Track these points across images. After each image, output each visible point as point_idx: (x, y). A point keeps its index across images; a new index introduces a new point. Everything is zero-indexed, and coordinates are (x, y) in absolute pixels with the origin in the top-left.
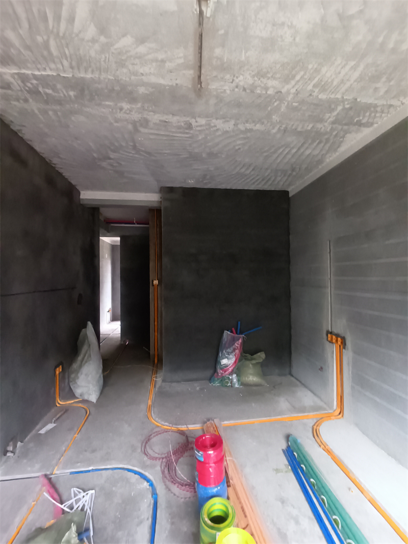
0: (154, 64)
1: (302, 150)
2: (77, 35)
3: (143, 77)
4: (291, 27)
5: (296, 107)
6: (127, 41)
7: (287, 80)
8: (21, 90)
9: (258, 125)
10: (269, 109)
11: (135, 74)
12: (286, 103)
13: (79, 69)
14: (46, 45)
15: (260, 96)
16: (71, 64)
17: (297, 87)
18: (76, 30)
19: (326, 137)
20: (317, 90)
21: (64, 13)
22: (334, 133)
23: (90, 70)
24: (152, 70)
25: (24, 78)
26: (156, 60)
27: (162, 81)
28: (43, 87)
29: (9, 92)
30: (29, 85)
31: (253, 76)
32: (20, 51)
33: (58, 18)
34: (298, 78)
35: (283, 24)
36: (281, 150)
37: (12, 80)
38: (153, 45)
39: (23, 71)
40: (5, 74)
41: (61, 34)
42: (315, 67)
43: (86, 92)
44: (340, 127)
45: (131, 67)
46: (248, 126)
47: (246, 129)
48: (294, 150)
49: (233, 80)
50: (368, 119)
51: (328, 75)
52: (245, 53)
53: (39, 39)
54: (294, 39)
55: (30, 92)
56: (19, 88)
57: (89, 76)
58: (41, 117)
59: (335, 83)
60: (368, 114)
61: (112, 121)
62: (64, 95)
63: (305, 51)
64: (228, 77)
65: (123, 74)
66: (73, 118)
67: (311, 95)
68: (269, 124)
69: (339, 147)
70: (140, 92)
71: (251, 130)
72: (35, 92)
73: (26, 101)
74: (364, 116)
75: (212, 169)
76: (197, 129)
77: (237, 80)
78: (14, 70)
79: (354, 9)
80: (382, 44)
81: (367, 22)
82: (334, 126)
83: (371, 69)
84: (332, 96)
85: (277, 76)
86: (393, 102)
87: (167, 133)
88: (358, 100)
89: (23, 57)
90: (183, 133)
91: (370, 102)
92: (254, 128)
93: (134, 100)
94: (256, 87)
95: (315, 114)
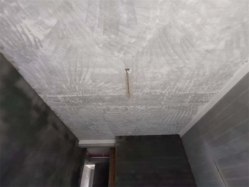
0: (112, 89)
1: (179, 115)
2: (85, 84)
3: (107, 94)
4: (160, 73)
5: (170, 98)
6: (102, 83)
7: (163, 89)
8: (63, 102)
9: (156, 106)
10: (159, 99)
11: (105, 93)
12: (166, 97)
13: (85, 93)
14: (75, 87)
15: (154, 95)
16: (82, 92)
17: (168, 91)
18: (85, 82)
19: (189, 108)
20: (177, 91)
21: (82, 78)
22: (192, 106)
23: (89, 93)
24: (111, 91)
25: (65, 98)
26: (112, 88)
27: (114, 94)
28: (71, 100)
29: (59, 103)
30: (66, 100)
31: (150, 89)
32: (66, 90)
33: (80, 80)
34: (168, 88)
35: (157, 73)
36: (169, 115)
37: (61, 99)
38: (111, 84)
39: (65, 96)
40: (59, 97)
41: (80, 84)
42: (174, 84)
43: (87, 100)
44: (193, 104)
45: (103, 91)
46: (152, 107)
47: (151, 108)
48: (176, 115)
49: (142, 91)
50: (205, 100)
51: (180, 85)
52: (145, 82)
53: (73, 86)
54: (162, 76)
55: (66, 102)
56: (63, 101)
57: (88, 95)
58: (69, 111)
59: (184, 88)
60: (204, 98)
61: (95, 110)
62: (78, 102)
63: (168, 79)
64: (140, 90)
65: (100, 94)
66: (80, 110)
67: (175, 93)
68: (161, 105)
69: (196, 112)
70: (107, 99)
71: (153, 109)
72: (68, 102)
73: (64, 105)
74: (203, 99)
75: (139, 126)
76: (130, 110)
77: (144, 91)
78: (62, 96)
79: (182, 66)
80: (198, 74)
81: (188, 68)
82: (191, 104)
83: (197, 82)
84: (185, 93)
85: (159, 88)
86: (213, 92)
87: (117, 113)
88: (197, 93)
89: (66, 92)
90: (124, 112)
91: (203, 93)
92: (155, 108)
93: (104, 102)
94: (152, 93)
95: (180, 100)
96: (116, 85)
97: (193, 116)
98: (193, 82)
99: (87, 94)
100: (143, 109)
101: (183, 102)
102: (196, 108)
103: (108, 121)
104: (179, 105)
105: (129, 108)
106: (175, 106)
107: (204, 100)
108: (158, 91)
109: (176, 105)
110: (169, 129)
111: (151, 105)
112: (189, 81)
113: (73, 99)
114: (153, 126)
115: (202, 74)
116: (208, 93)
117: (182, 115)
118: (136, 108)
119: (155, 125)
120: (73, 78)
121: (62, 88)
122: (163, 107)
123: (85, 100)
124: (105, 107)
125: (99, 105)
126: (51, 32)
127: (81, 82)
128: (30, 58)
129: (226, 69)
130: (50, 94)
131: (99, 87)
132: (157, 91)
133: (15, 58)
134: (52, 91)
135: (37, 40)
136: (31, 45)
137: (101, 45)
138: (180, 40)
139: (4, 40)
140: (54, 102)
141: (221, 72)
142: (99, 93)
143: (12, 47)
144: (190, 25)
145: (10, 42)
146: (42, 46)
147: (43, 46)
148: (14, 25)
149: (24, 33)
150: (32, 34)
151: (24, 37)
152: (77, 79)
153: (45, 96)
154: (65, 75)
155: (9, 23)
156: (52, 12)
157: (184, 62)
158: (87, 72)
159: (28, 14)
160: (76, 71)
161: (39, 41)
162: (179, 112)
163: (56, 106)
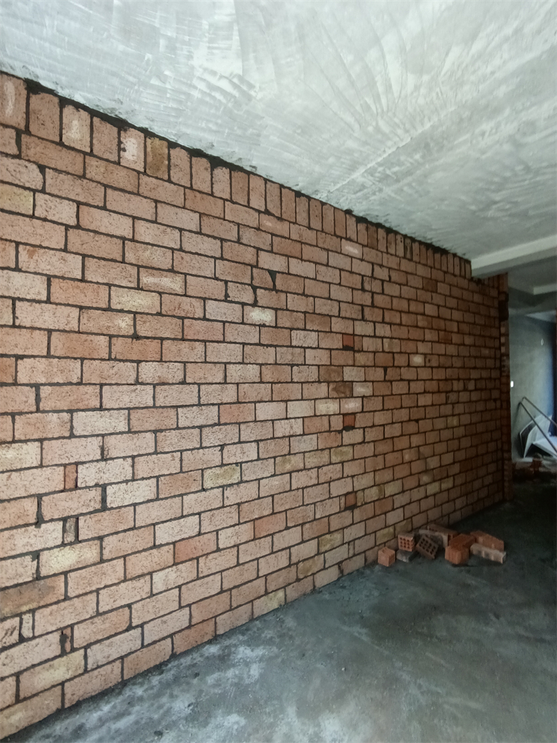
0: (505, 46)
2: (399, 97)
3: (495, 75)
8: (374, 183)
11: (482, 80)
13: (414, 127)
14: (378, 129)
16: (405, 129)
18: (396, 95)
21: (381, 89)
23: (426, 119)
25: (371, 172)
28: (390, 169)
29: (366, 190)
30: (377, 175)
32: (361, 152)
33: (377, 98)
37: (363, 180)
38: (491, 27)
40: (356, 178)
41: (385, 109)
43: (432, 145)
45: (472, 78)
53: (370, 129)
55: (381, 180)
56: (371, 183)
57: (428, 126)
58: (398, 198)
61: (478, 156)
62: (411, 163)
66: (429, 181)
70: (501, 95)
72: (385, 178)
73: (381, 190)
89: (364, 155)
93: (497, 111)
99: (422, 124)
113: (393, 164)
120: (358, 108)
121: (350, 152)
123: (427, 146)
125: (483, 134)
126: (240, 33)
127: (384, 101)
130: (335, 183)
134: (335, 172)
135: (236, 80)
136: (237, 104)
140: (354, 196)
146: (251, 86)
147: (252, 82)
148: (190, 86)
149: (211, 87)
150: (222, 77)
151: (218, 96)
152: (369, 101)
153: (329, 192)
154: (335, 114)
158: (383, 57)
159: (187, 38)
160: (352, 83)
161: (241, 78)
163: (364, 203)
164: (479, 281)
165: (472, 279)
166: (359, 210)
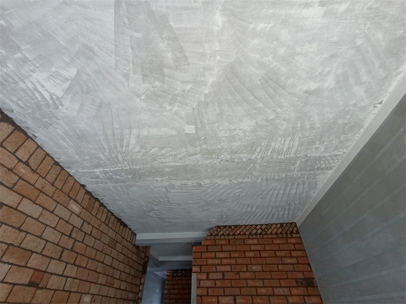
0: (171, 157)
2: (131, 151)
3: (166, 164)
4: (240, 129)
5: (266, 165)
6: (155, 149)
7: (252, 152)
9: (245, 179)
10: (248, 168)
11: (162, 163)
12: (258, 165)
13: (132, 165)
14: (117, 157)
15: (238, 163)
16: (128, 163)
17: (260, 155)
18: (130, 149)
19: (301, 180)
20: (275, 155)
21: (125, 144)
22: (306, 177)
23: (138, 164)
24: (170, 160)
25: (105, 173)
26: (172, 155)
27: (177, 164)
28: (115, 176)
29: (98, 179)
30: (108, 175)
31: (230, 154)
32: (105, 162)
33: (122, 146)
35: (235, 129)
37: (100, 174)
38: (169, 149)
39: (105, 170)
40: (97, 172)
41: (123, 152)
43: (137, 175)
44: (307, 173)
45: (159, 160)
46: (240, 180)
47: (238, 182)
48: (282, 192)
49: (218, 158)
50: (326, 165)
52: (220, 145)
53: (113, 155)
54: (245, 134)
55: (108, 179)
56: (103, 178)
57: (138, 167)
58: (114, 191)
60: (322, 162)
61: (153, 188)
62: (126, 178)
64: (214, 156)
65: (155, 164)
66: (131, 189)
67: (272, 158)
68: (253, 177)
69: (316, 185)
70: (166, 171)
71: (242, 183)
72: (111, 178)
73: (106, 183)
74: (321, 164)
75: (226, 210)
76: (206, 186)
77: (221, 157)
78: (101, 170)
79: (273, 117)
80: (302, 127)
81: (284, 120)
82: (302, 173)
83: (304, 139)
84: (288, 156)
85: (244, 151)
86: (335, 153)
87: (187, 191)
88: (309, 156)
89: (106, 164)
90: (198, 189)
91: (318, 155)
92: (244, 181)
93: (163, 175)
94: (234, 159)
95: (282, 168)
96: (176, 151)
97: (312, 192)
98: (297, 139)
99: (136, 166)
100: (226, 184)
101: (290, 171)
102: (313, 179)
103: (175, 203)
104: (284, 176)
105: (204, 183)
106: (277, 177)
107: (323, 166)
108: (244, 156)
109: (279, 176)
110: (277, 213)
111: (237, 178)
112: (290, 138)
113: (117, 174)
114: (249, 209)
115: (308, 126)
116: (327, 155)
117: (293, 191)
118: (215, 182)
119: (252, 208)
120: (112, 144)
121: (99, 159)
122: (258, 179)
123: (135, 174)
124: (166, 184)
125: (157, 181)
126: (71, 85)
127: (124, 149)
128: (49, 122)
129: (348, 117)
130: (83, 169)
131: (152, 155)
132: (242, 156)
133: (29, 123)
134: (86, 164)
135: (54, 97)
136: (47, 105)
137: (143, 97)
138: (260, 80)
139: (12, 101)
140: (90, 179)
141: (340, 121)
142: (153, 163)
143: (23, 108)
144: (270, 58)
145: (20, 103)
146: (62, 105)
147: (64, 104)
148: (22, 80)
149: (36, 89)
150: (46, 90)
151: (37, 95)
152: (118, 145)
153: (77, 171)
154: (100, 141)
155: (16, 78)
156: (68, 61)
157: (275, 111)
158: (131, 134)
159: (38, 65)
160: (114, 135)
161: (58, 98)
162: (286, 186)
163: (94, 185)
164: (137, 247)
165: (134, 245)
166: (90, 187)
